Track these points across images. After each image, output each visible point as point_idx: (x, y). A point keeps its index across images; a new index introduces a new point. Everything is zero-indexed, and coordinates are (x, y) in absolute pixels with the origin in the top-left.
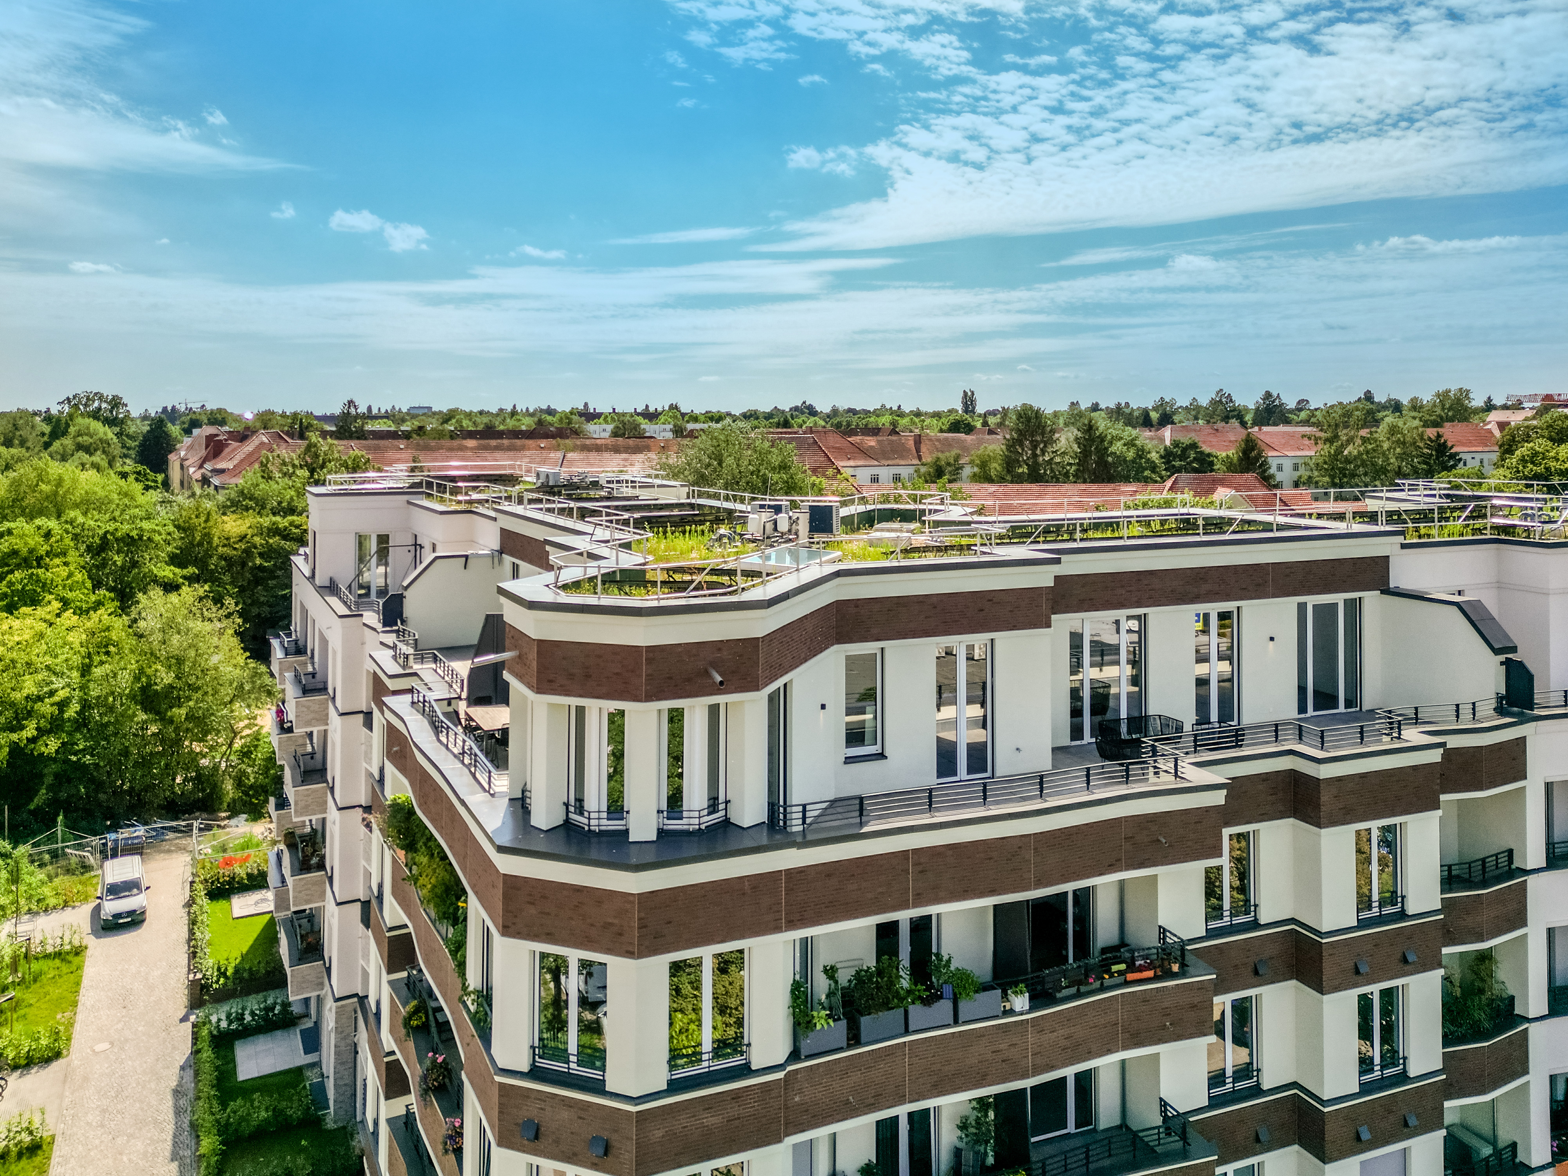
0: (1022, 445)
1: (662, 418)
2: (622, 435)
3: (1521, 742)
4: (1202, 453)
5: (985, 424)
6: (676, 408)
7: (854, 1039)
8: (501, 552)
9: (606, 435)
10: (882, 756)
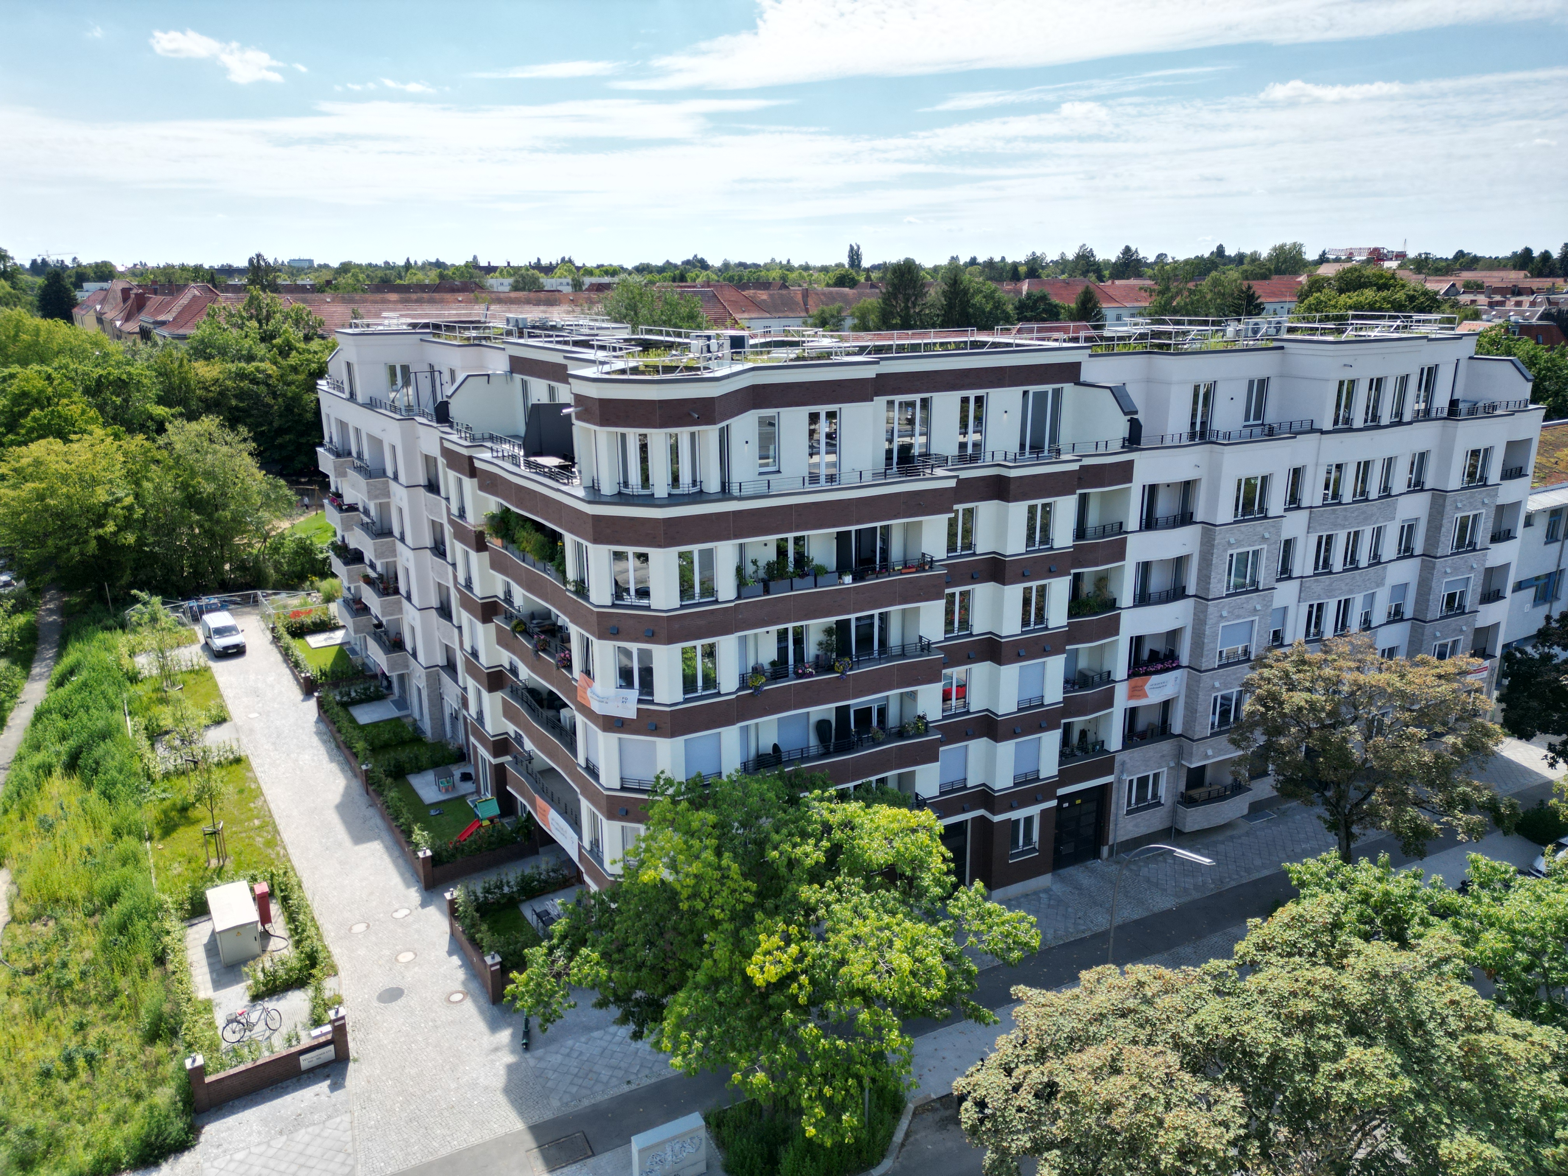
0: (896, 298)
1: (558, 272)
2: (523, 289)
3: (1131, 463)
4: (1050, 304)
5: (868, 278)
6: (570, 261)
7: (767, 591)
8: (512, 371)
9: (507, 289)
10: (779, 472)
